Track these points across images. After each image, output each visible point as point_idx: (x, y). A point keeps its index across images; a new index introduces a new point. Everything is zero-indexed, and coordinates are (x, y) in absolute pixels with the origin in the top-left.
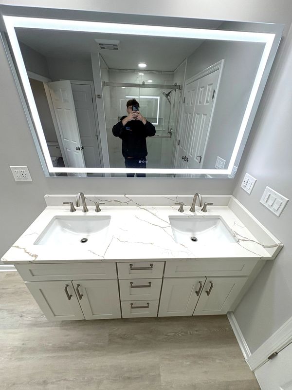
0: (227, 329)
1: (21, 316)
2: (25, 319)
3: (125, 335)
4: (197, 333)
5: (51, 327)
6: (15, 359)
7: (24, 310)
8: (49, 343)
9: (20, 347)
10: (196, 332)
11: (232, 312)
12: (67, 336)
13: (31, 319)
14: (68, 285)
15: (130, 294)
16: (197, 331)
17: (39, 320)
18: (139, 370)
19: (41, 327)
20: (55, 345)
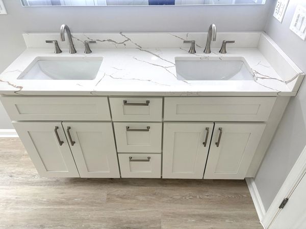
0: (245, 196)
1: (11, 176)
2: (15, 178)
3: (124, 195)
4: (208, 197)
5: (45, 186)
6: (10, 209)
7: (13, 171)
8: (43, 198)
9: (14, 200)
10: (206, 197)
11: (252, 178)
12: (62, 193)
13: (22, 179)
14: (58, 128)
15: (128, 144)
16: (208, 196)
17: (30, 180)
18: (139, 223)
19: (34, 186)
20: (50, 200)
